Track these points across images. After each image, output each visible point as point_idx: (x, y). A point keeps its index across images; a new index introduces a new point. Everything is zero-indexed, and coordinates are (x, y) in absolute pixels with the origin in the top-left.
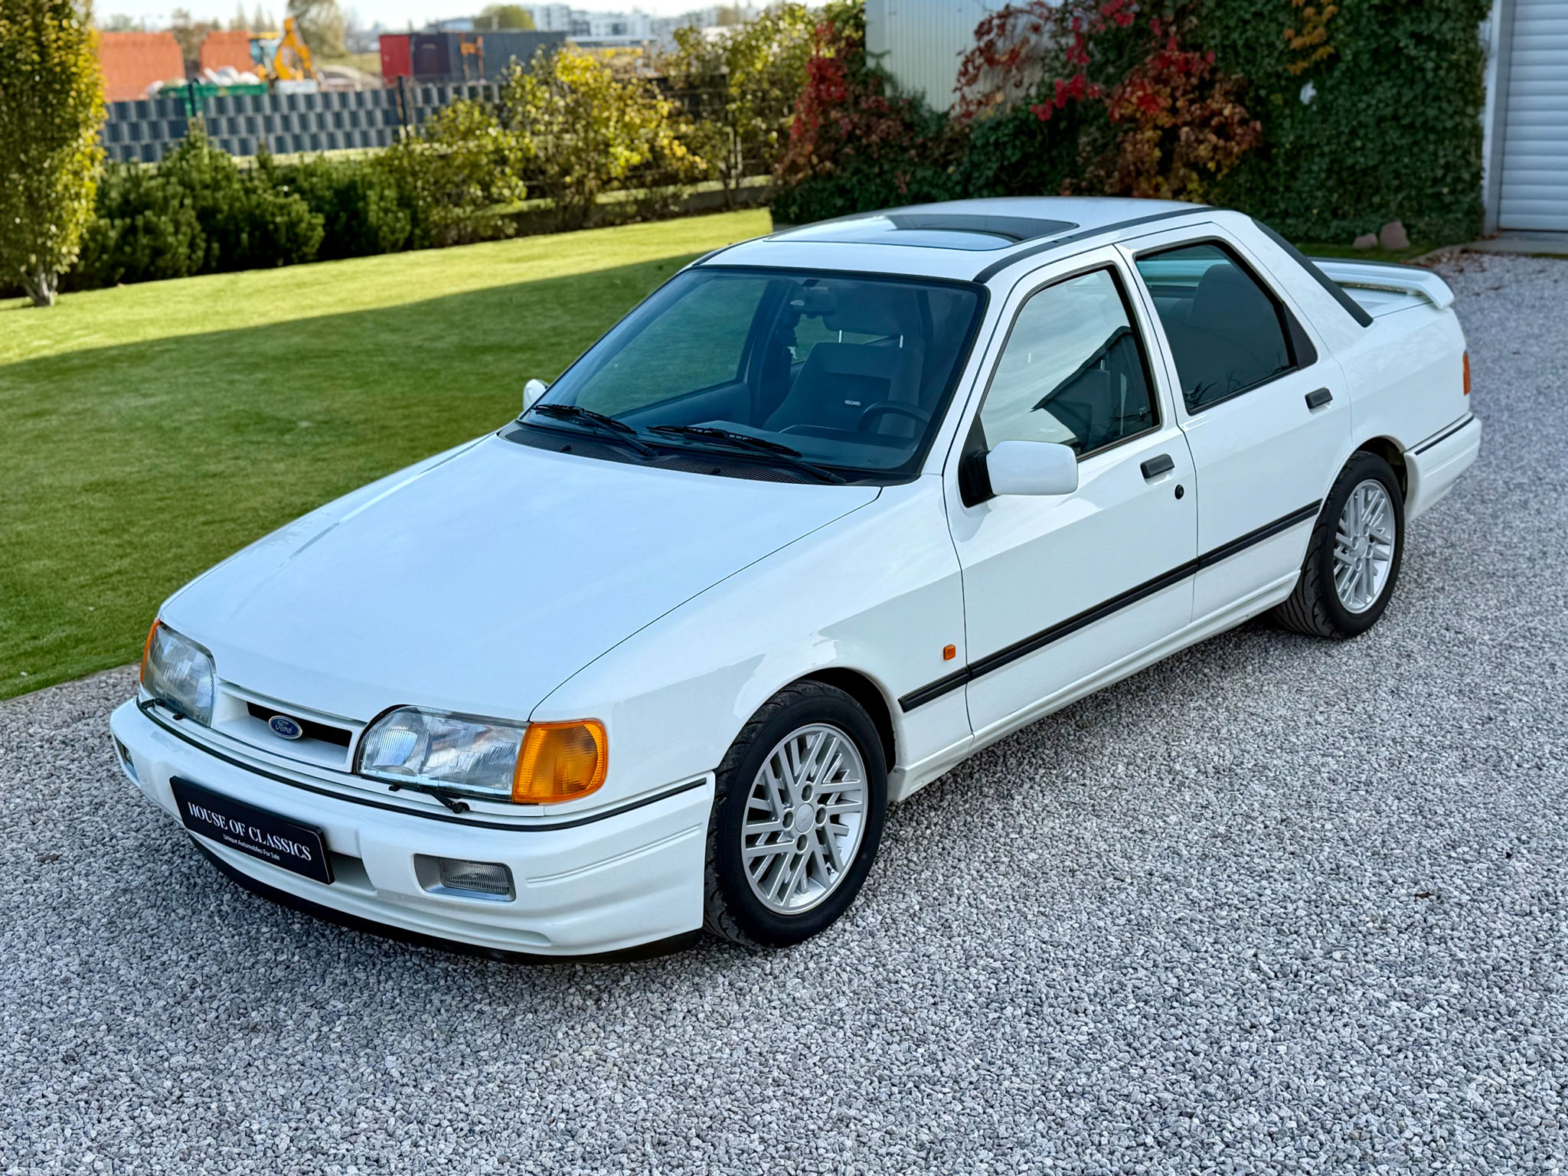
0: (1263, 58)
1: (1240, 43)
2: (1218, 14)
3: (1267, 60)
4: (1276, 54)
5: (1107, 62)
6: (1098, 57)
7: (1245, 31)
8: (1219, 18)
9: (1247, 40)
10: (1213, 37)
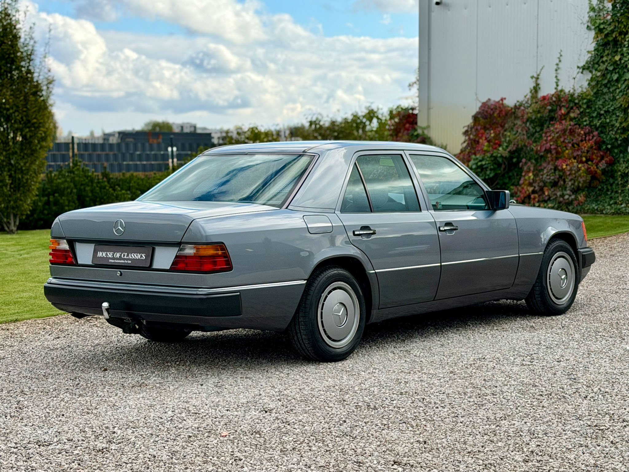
0: (609, 131)
1: (598, 124)
2: (588, 111)
3: (611, 132)
4: (615, 129)
5: (536, 132)
6: (531, 129)
7: (601, 119)
8: (588, 112)
9: (601, 123)
10: (586, 121)
